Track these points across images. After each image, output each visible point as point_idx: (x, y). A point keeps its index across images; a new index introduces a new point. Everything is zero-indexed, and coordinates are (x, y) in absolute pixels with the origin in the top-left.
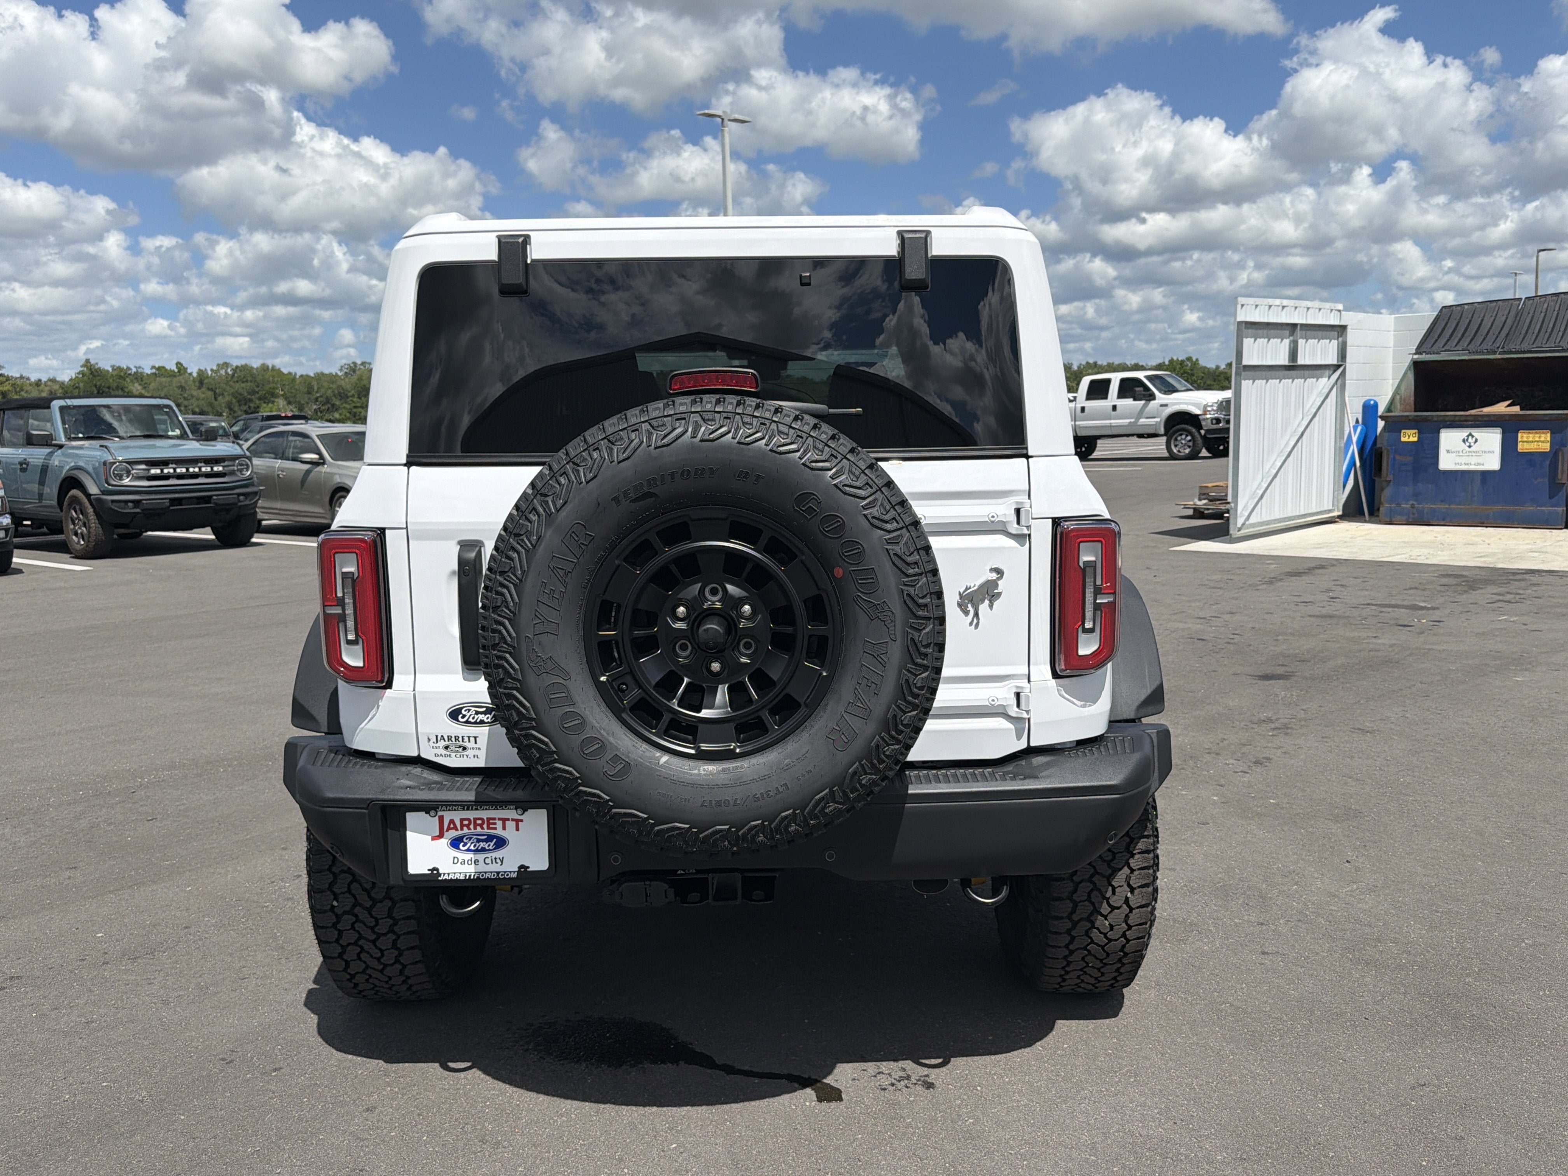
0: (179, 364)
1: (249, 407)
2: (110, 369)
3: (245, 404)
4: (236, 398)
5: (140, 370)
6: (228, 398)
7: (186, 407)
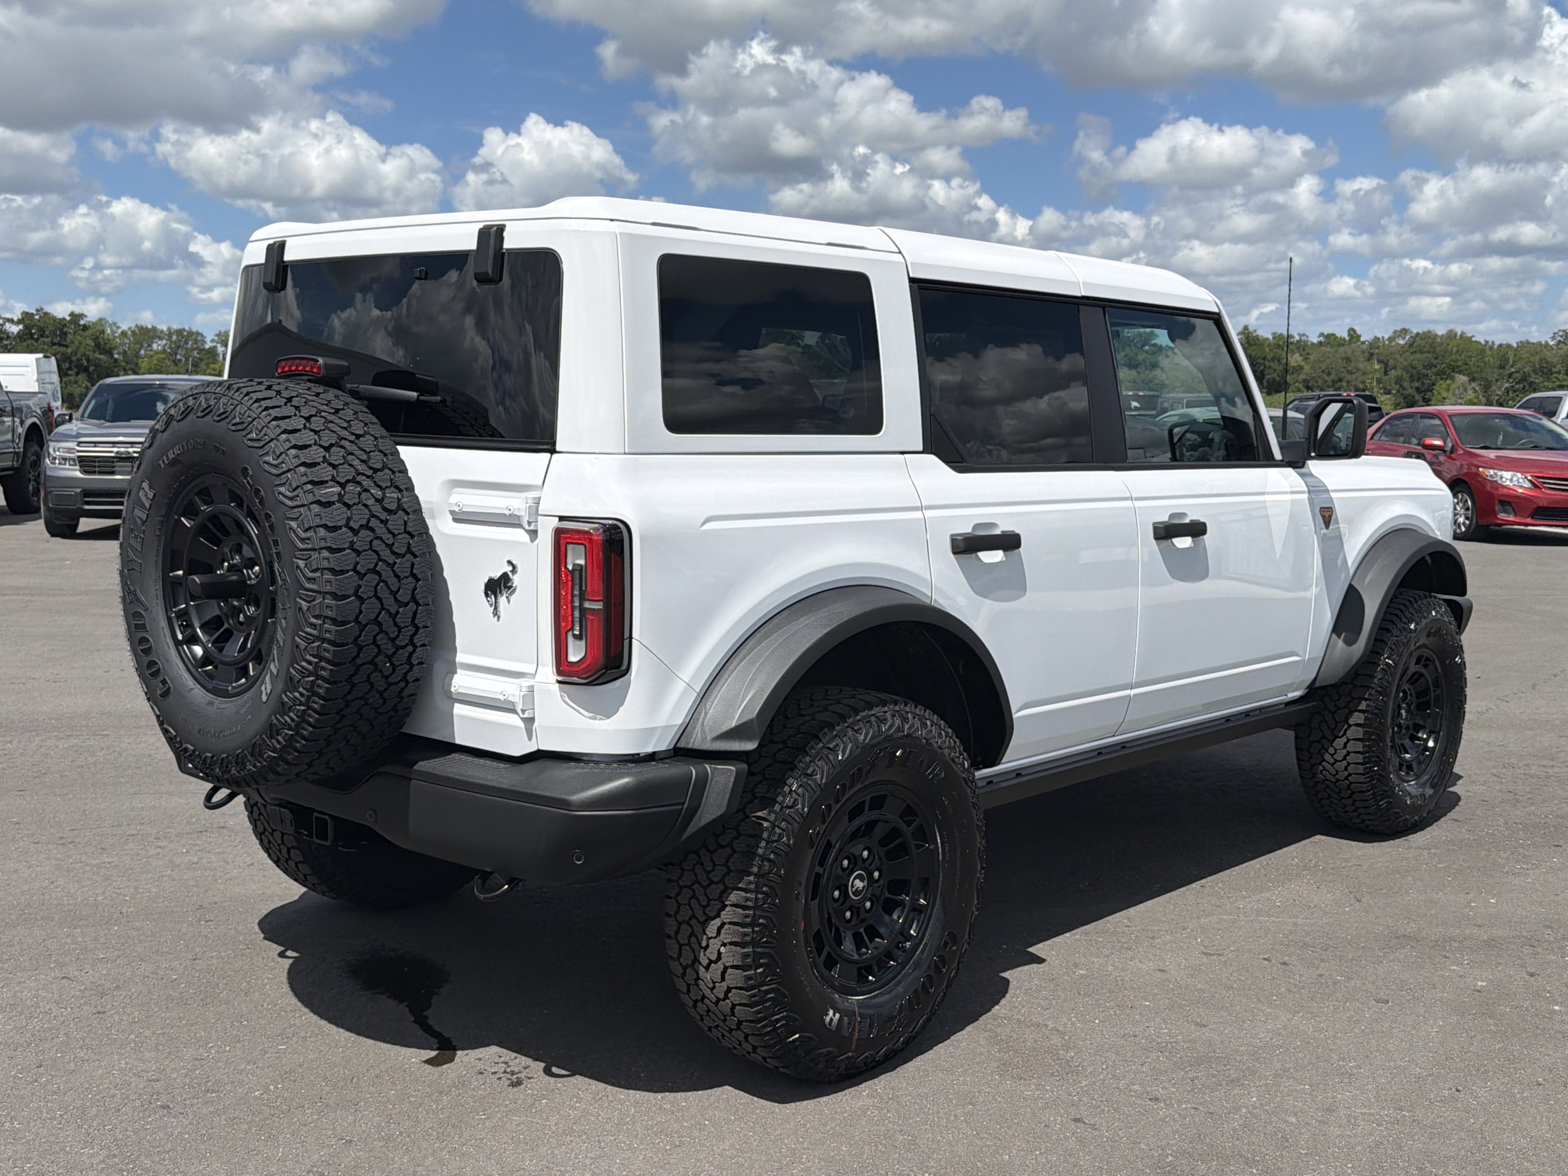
0: (1352, 331)
1: (1423, 384)
2: (1271, 337)
3: (1418, 380)
4: (1407, 372)
5: (1304, 338)
6: (1399, 372)
7: (1348, 382)
